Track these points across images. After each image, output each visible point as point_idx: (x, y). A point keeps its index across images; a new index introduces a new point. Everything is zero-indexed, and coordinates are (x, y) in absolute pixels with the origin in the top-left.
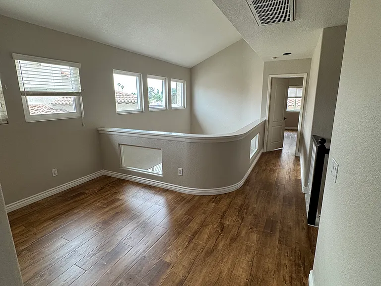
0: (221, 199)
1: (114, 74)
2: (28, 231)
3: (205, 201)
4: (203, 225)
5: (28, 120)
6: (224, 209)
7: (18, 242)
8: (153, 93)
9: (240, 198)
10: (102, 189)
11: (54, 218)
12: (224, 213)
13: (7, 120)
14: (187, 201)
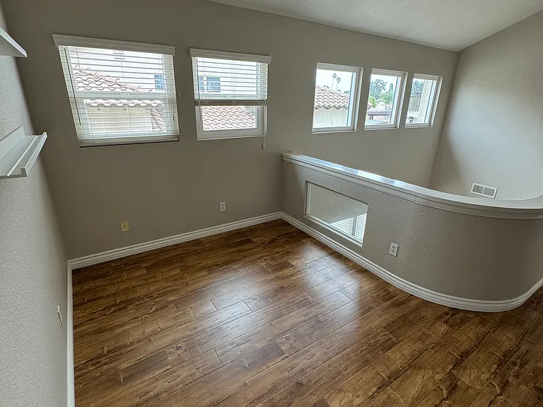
0: (463, 322)
1: (317, 70)
2: (182, 278)
3: (428, 314)
4: (414, 364)
5: (200, 137)
6: (466, 346)
7: (169, 288)
8: (383, 90)
9: (510, 335)
10: (273, 241)
11: (210, 269)
12: (465, 355)
13: (178, 137)
14: (394, 303)
